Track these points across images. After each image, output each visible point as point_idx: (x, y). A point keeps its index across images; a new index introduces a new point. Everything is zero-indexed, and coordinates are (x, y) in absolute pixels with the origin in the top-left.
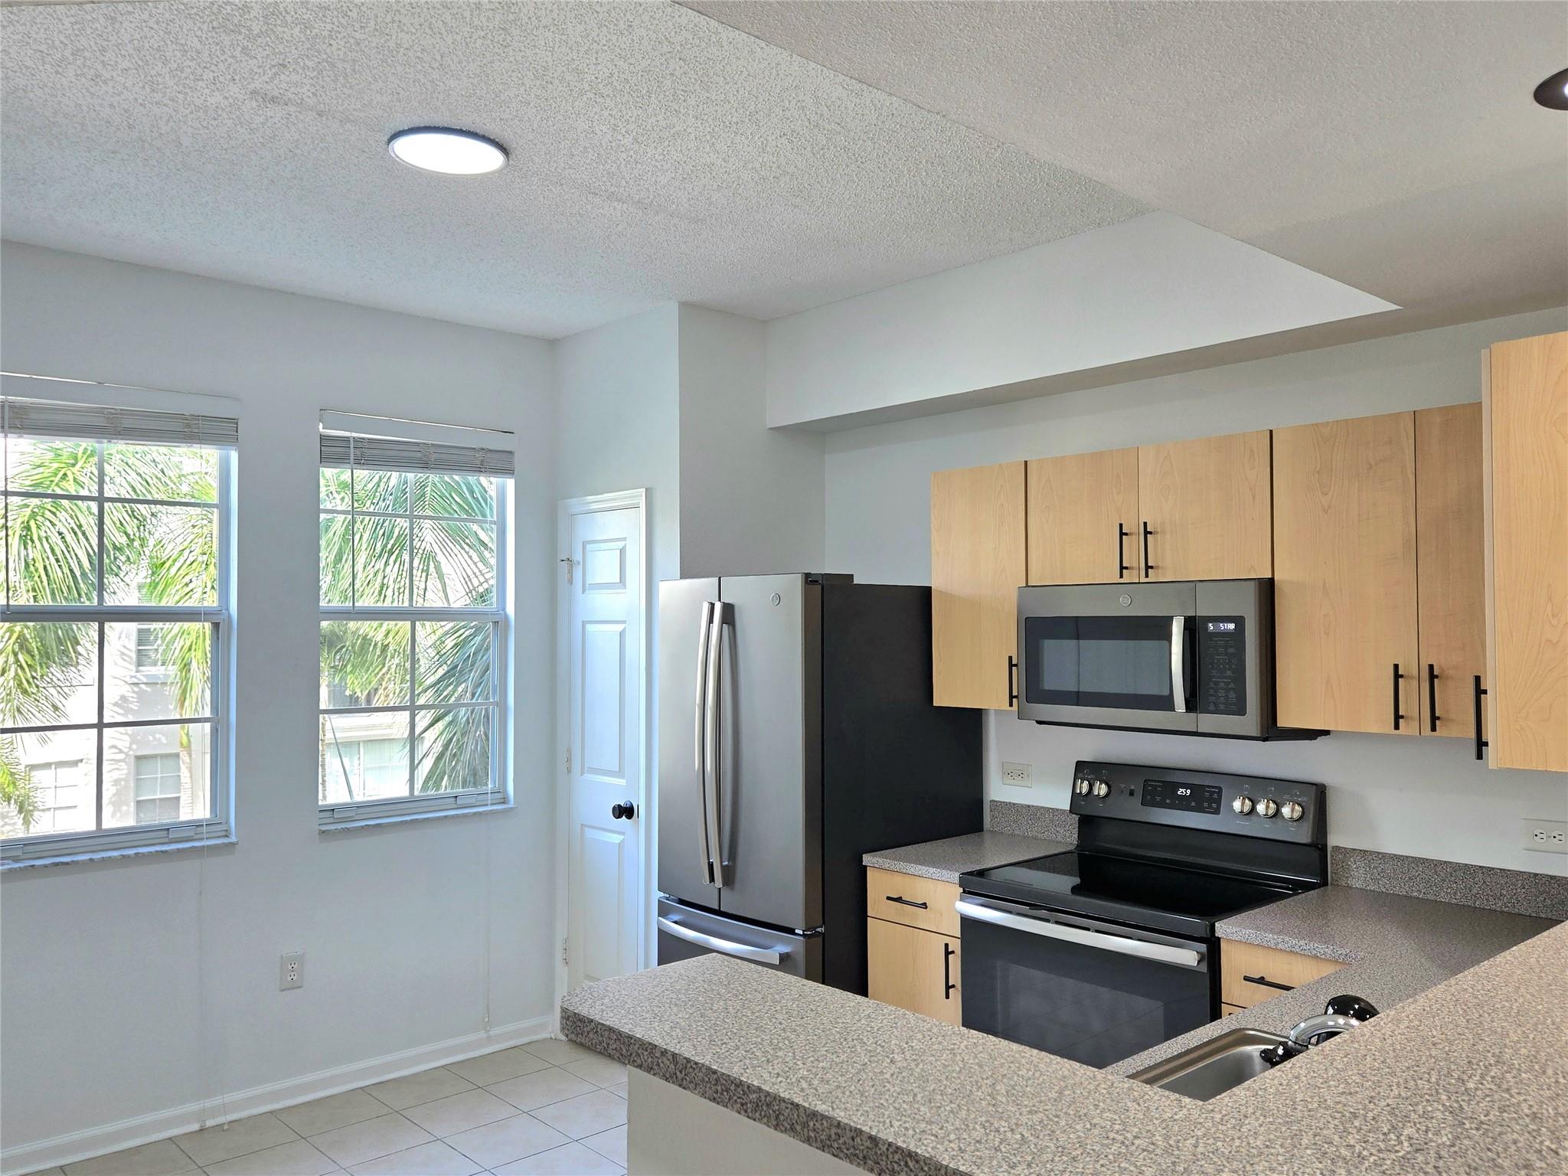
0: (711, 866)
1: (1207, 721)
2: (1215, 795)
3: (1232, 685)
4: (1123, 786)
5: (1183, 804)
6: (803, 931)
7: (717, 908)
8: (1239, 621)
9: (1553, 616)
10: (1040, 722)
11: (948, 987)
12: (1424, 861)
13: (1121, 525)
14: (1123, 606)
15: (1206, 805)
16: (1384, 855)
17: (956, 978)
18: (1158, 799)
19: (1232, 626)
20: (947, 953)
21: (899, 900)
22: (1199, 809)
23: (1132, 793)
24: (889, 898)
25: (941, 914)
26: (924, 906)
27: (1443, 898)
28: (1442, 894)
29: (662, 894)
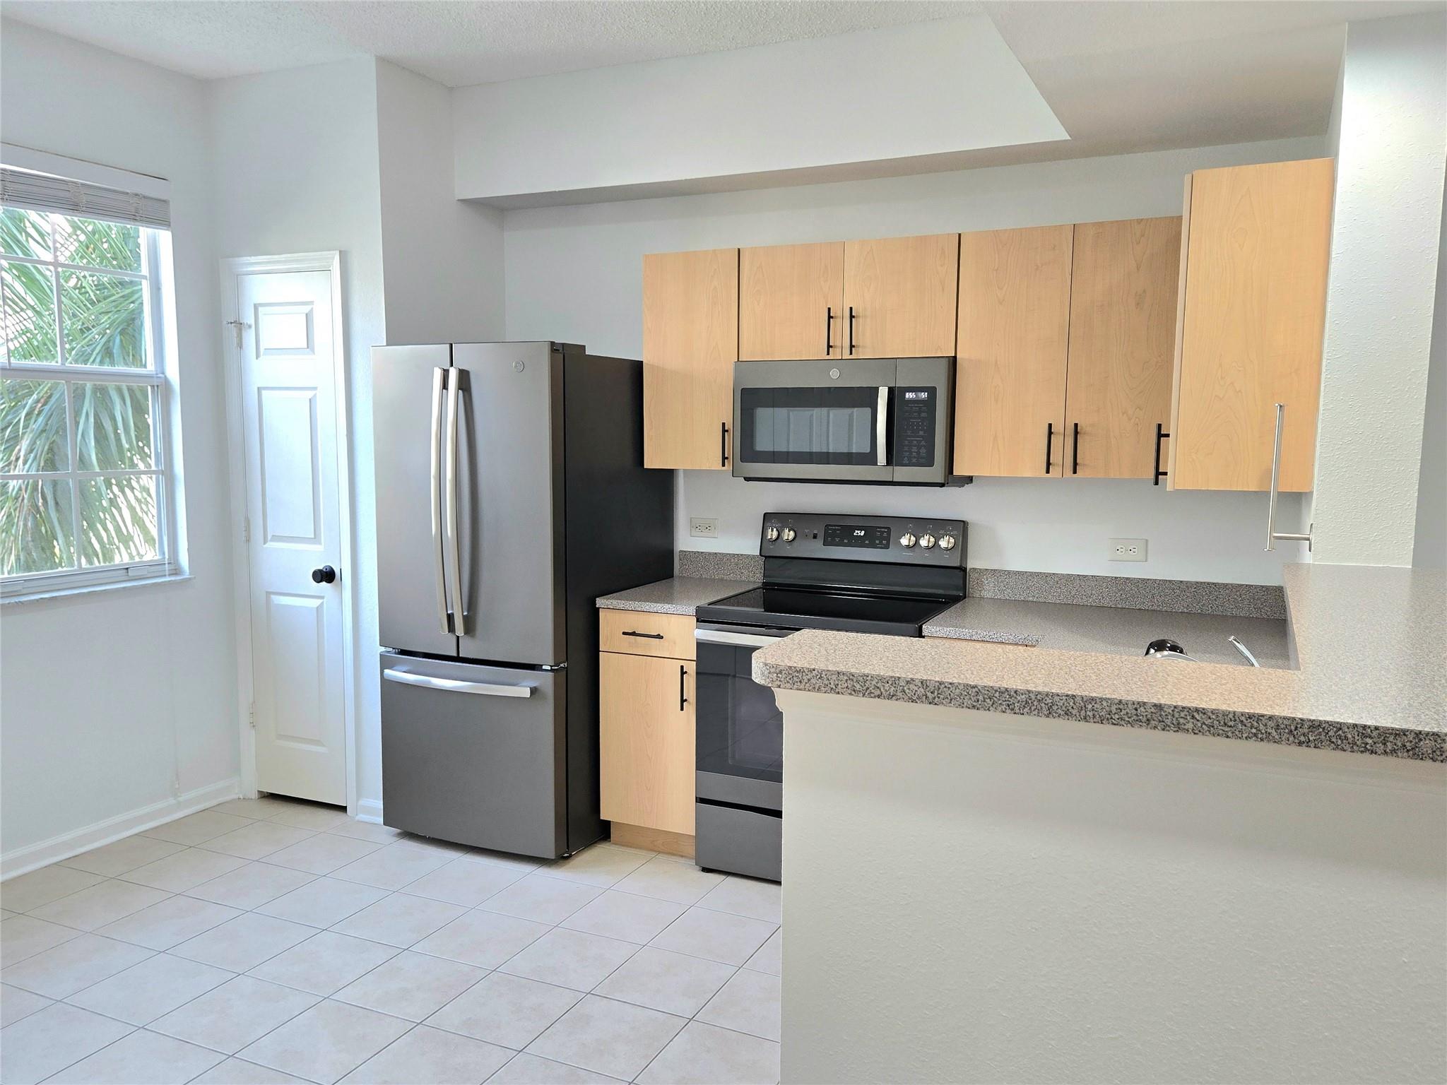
0: (450, 618)
1: (901, 473)
2: (885, 534)
3: (923, 443)
4: (806, 531)
5: (859, 542)
6: (551, 666)
7: (455, 654)
8: (932, 391)
9: (1222, 378)
10: (747, 479)
11: (683, 701)
12: (1038, 574)
13: (829, 309)
14: (834, 378)
15: (877, 542)
16: (1009, 572)
17: (691, 693)
18: (837, 540)
19: (924, 395)
20: (683, 673)
21: (634, 634)
22: (873, 545)
23: (815, 537)
24: (624, 633)
25: (675, 643)
26: (659, 637)
27: (1051, 599)
28: (1050, 597)
29: (383, 649)
